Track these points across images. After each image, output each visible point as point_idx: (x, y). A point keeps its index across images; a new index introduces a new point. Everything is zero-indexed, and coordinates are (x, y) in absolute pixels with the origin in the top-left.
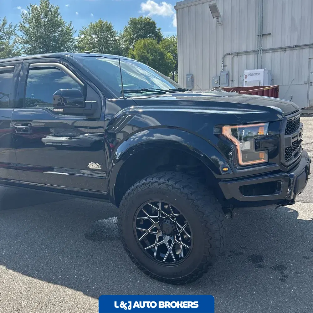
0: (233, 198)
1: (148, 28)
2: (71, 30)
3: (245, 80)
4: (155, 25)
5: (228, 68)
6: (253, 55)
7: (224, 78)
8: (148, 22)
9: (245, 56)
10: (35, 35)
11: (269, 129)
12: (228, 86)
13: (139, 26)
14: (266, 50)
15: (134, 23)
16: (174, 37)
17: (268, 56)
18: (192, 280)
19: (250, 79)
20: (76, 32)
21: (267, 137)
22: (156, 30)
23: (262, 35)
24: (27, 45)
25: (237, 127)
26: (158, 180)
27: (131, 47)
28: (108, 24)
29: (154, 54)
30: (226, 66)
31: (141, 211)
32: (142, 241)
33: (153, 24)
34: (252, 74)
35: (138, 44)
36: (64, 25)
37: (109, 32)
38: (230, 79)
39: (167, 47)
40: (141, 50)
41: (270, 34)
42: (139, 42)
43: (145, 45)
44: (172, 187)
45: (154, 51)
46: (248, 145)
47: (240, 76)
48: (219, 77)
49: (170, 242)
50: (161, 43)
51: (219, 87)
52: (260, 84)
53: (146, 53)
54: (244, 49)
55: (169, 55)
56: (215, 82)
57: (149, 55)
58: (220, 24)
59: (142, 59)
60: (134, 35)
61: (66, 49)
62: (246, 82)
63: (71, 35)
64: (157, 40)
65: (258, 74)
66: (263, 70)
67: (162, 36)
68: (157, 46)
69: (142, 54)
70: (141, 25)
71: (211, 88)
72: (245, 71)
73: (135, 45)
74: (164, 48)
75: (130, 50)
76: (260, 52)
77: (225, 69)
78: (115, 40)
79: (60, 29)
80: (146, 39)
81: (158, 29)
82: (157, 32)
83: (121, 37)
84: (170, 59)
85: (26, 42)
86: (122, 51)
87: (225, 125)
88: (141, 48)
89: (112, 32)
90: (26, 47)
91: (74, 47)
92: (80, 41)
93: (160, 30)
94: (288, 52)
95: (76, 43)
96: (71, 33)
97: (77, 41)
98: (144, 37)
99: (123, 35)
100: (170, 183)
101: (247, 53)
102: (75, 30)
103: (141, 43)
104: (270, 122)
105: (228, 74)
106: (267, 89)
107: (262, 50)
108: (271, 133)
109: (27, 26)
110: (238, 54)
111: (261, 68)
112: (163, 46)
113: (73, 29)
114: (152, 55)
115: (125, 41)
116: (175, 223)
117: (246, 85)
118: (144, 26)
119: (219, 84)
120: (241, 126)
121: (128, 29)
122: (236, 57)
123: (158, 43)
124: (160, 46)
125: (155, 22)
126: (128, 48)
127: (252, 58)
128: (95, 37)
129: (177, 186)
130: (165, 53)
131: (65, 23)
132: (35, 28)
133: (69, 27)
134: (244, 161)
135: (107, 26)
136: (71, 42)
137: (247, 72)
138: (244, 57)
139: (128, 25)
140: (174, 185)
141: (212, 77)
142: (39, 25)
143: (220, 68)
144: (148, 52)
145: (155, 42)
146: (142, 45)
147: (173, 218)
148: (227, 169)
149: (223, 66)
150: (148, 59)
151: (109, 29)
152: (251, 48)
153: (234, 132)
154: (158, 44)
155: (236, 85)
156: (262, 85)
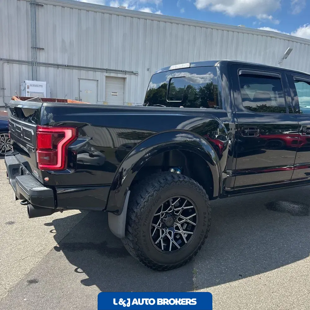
3: (27, 90)
6: (27, 66)
9: (17, 64)
17: (42, 69)
19: (32, 89)
23: (36, 48)
41: (43, 49)
54: (15, 57)
62: (28, 92)
66: (45, 83)
72: (27, 81)
76: (34, 64)
94: (60, 69)
101: (20, 62)
107: (37, 63)
110: (8, 61)
117: (28, 95)
122: (6, 63)
127: (25, 68)
138: (16, 66)
152: (24, 58)
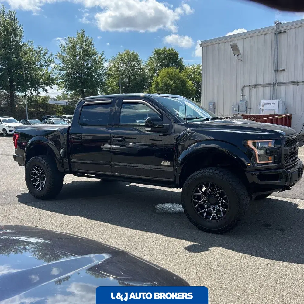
0: (254, 182)
1: (171, 58)
2: (102, 59)
3: (262, 108)
4: (177, 55)
5: (247, 98)
6: (270, 87)
7: (242, 107)
8: (171, 53)
9: (261, 87)
10: (71, 63)
11: (275, 143)
12: (246, 113)
13: (163, 56)
14: (281, 83)
15: (158, 53)
16: (195, 66)
17: (282, 89)
18: (228, 230)
19: (266, 108)
20: (106, 61)
21: (274, 148)
22: (178, 60)
23: (277, 71)
24: (63, 71)
25: (256, 141)
26: (208, 170)
27: (155, 75)
28: (135, 54)
29: (176, 82)
30: (245, 96)
31: (197, 189)
32: (197, 208)
33: (176, 54)
34: (268, 104)
35: (162, 73)
36: (97, 55)
37: (136, 61)
38: (248, 107)
39: (188, 76)
40: (165, 78)
41: (284, 70)
42: (162, 70)
43: (168, 73)
44: (217, 175)
45: (177, 79)
46: (262, 152)
47: (257, 105)
48: (239, 105)
49: (214, 209)
50: (183, 72)
51: (238, 113)
52: (275, 112)
53: (169, 81)
54: (261, 82)
55: (190, 83)
56: (235, 110)
57: (172, 83)
58: (240, 60)
59: (165, 86)
60: (157, 63)
61: (97, 75)
62: (262, 110)
63: (102, 64)
64: (180, 70)
65: (274, 104)
66: (278, 100)
67: (184, 65)
68: (180, 75)
69: (165, 81)
70: (165, 55)
71: (231, 114)
72: (262, 101)
73: (159, 73)
74: (186, 77)
75: (154, 78)
76: (275, 84)
77: (244, 99)
78: (141, 69)
79: (92, 58)
80: (169, 68)
81: (180, 59)
82: (179, 61)
83: (146, 66)
84: (191, 86)
85: (63, 69)
86: (147, 78)
87: (249, 140)
88: (165, 76)
89: (139, 61)
90: (62, 73)
91: (104, 74)
92: (110, 69)
93: (182, 60)
94: (300, 86)
95: (107, 70)
96: (102, 61)
97: (107, 68)
98: (167, 66)
99: (149, 64)
100: (216, 172)
101: (264, 85)
102: (107, 59)
103: (164, 71)
104: (276, 140)
105: (246, 103)
106: (281, 117)
107: (277, 83)
108: (276, 145)
109: (64, 54)
110: (255, 86)
111: (276, 99)
112: (185, 75)
113: (104, 58)
114: (175, 82)
115: (149, 70)
116: (218, 197)
117: (262, 113)
118: (168, 56)
119: (238, 112)
120: (259, 141)
121: (153, 59)
122: (254, 88)
123: (181, 71)
124: (182, 75)
125: (178, 53)
126: (152, 76)
127: (268, 90)
128: (123, 66)
129: (221, 174)
130: (187, 81)
131: (98, 53)
132: (71, 57)
133: (101, 57)
134: (259, 161)
135: (134, 56)
136: (102, 69)
137: (263, 102)
138: (261, 89)
139: (152, 55)
140: (219, 174)
141: (232, 105)
142: (74, 55)
143: (239, 98)
144: (171, 80)
145: (178, 70)
146: (166, 74)
147: (216, 194)
148: (250, 164)
149: (242, 96)
150: (171, 86)
151: (135, 58)
152: (267, 81)
153: (254, 144)
154: (181, 73)
155: (253, 113)
156: (277, 113)
